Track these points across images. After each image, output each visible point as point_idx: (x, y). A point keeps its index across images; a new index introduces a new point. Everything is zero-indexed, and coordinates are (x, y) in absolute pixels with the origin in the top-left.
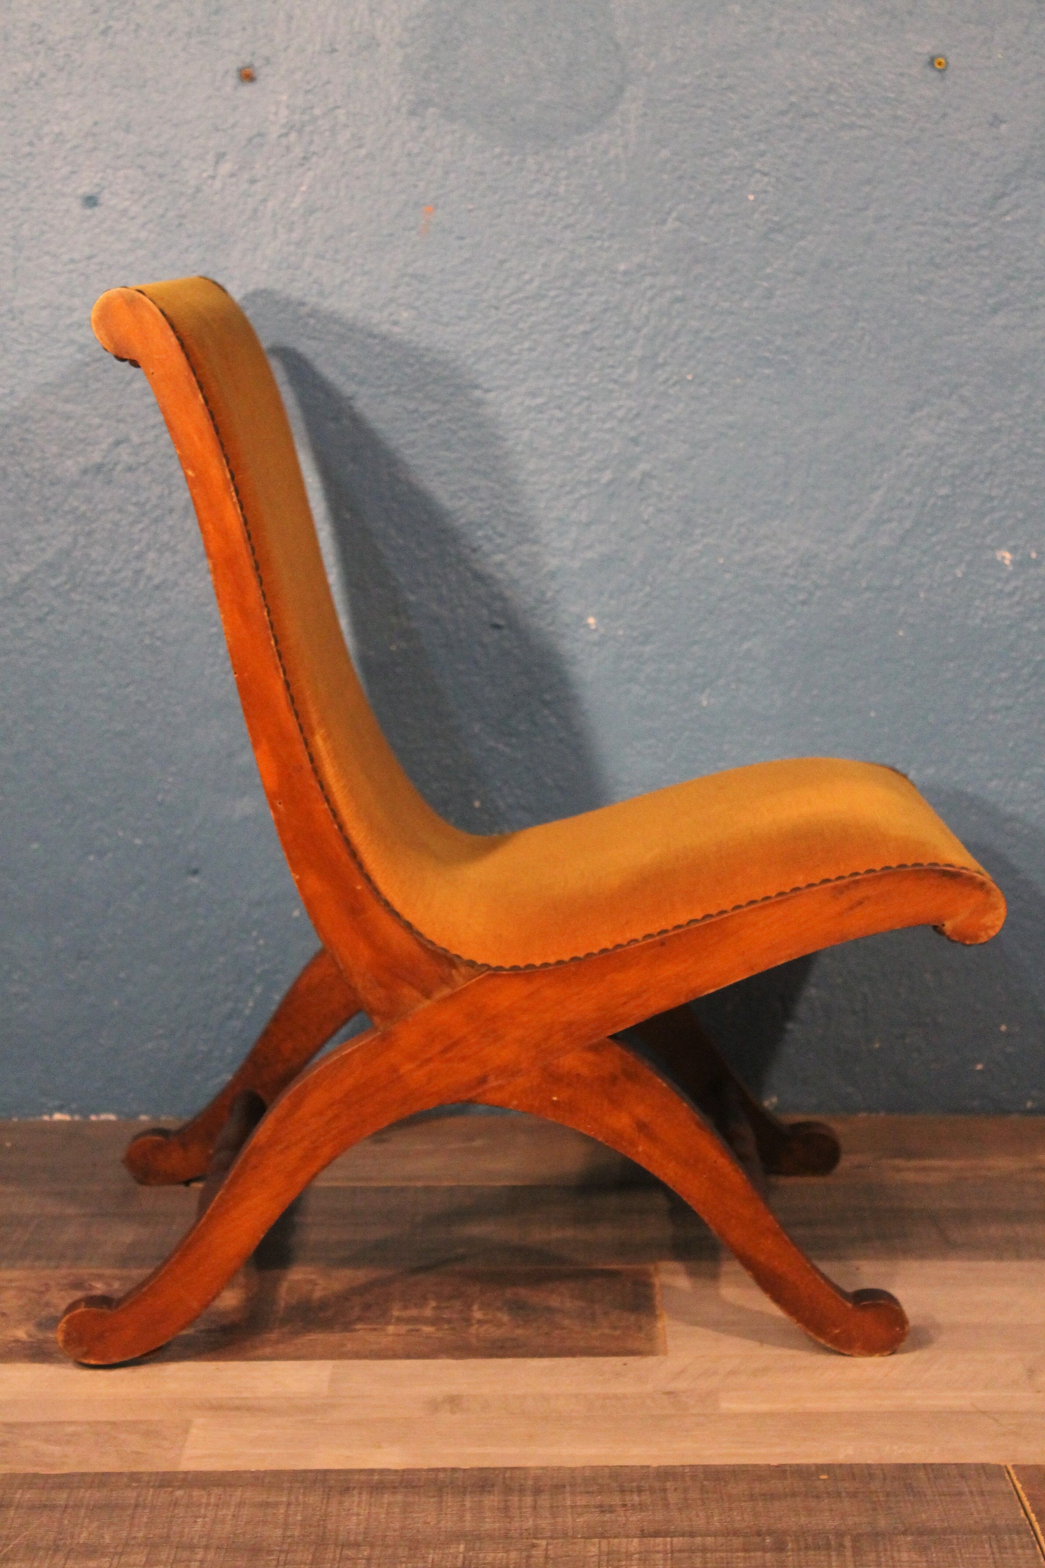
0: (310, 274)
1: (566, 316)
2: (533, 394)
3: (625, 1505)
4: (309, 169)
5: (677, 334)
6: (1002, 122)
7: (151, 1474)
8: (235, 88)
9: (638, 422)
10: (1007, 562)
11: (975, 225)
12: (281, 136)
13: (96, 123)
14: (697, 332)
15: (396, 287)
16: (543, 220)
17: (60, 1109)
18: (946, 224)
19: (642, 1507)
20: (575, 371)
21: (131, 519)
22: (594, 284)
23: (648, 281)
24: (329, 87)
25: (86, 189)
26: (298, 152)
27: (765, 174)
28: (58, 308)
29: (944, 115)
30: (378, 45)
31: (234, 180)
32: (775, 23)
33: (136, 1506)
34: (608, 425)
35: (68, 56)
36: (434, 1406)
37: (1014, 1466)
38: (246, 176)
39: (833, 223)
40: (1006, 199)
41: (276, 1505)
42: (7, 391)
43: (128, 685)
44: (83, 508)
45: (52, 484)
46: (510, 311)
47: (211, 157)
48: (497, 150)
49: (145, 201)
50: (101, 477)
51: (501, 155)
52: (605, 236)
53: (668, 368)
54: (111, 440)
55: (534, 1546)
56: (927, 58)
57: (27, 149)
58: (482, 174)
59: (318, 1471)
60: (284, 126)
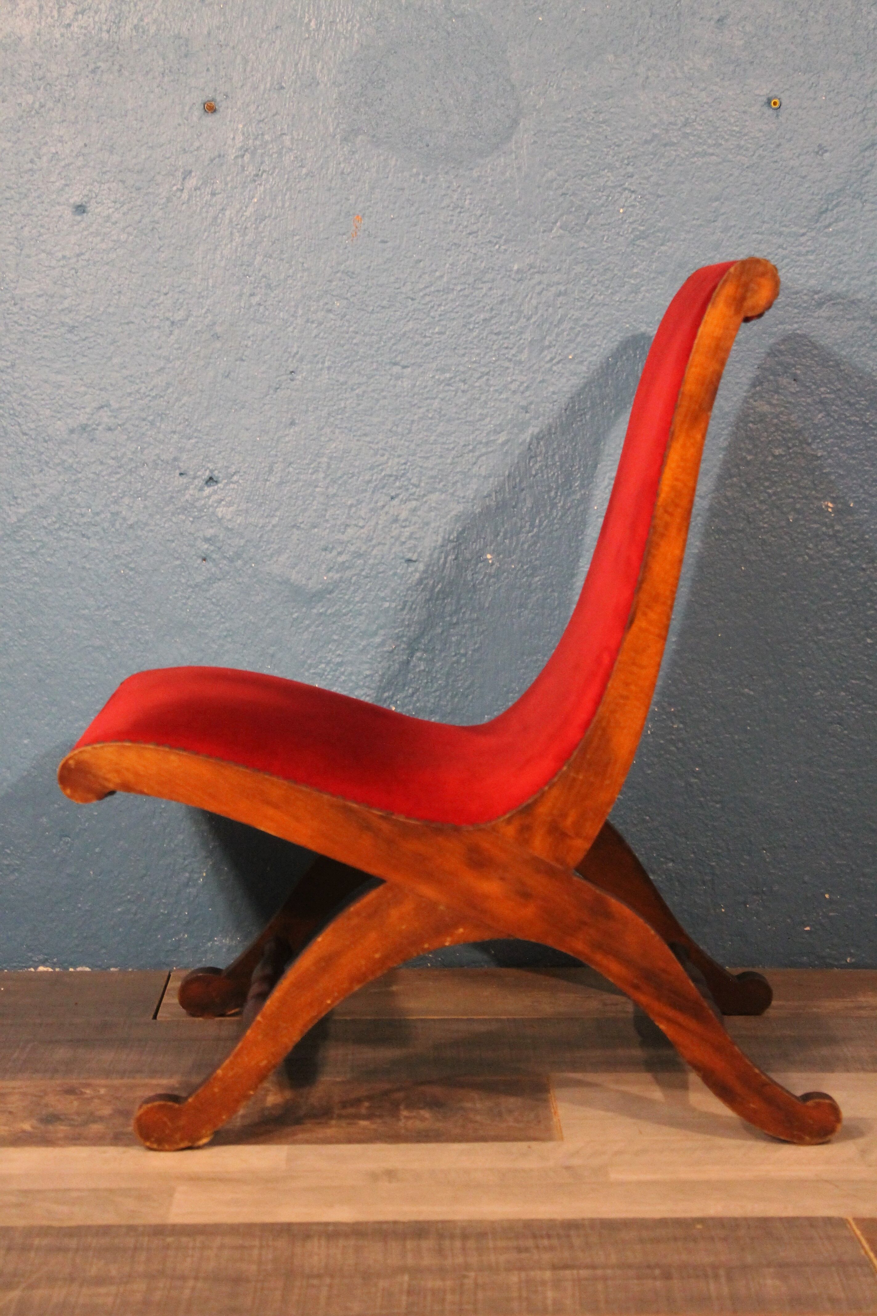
0: (260, 270)
1: (469, 306)
2: (442, 370)
3: (537, 1247)
4: (260, 185)
5: (560, 321)
6: (826, 151)
7: (144, 1226)
8: (200, 119)
9: (527, 394)
10: (830, 510)
11: (803, 234)
12: (236, 157)
13: (85, 145)
14: (577, 320)
15: (330, 281)
16: (452, 227)
17: (43, 963)
18: (781, 234)
19: (552, 1248)
20: (477, 351)
21: (110, 470)
22: (493, 280)
23: (537, 277)
24: (277, 117)
25: (76, 199)
26: (251, 170)
27: (633, 192)
28: (52, 296)
29: (779, 145)
30: (318, 84)
31: (198, 193)
32: (641, 69)
33: (136, 1249)
34: (503, 396)
35: (62, 90)
36: (374, 1177)
37: (855, 1219)
38: (208, 190)
39: (689, 232)
40: (829, 214)
41: (251, 1247)
42: (9, 364)
43: (106, 607)
44: (70, 461)
45: (46, 441)
46: (423, 302)
47: (179, 174)
48: (415, 170)
49: (125, 208)
50: (85, 435)
51: (418, 174)
52: (502, 241)
53: (553, 350)
54: (95, 405)
55: (465, 1277)
56: (765, 99)
57: (30, 165)
58: (403, 189)
59: (282, 1224)
60: (241, 148)
